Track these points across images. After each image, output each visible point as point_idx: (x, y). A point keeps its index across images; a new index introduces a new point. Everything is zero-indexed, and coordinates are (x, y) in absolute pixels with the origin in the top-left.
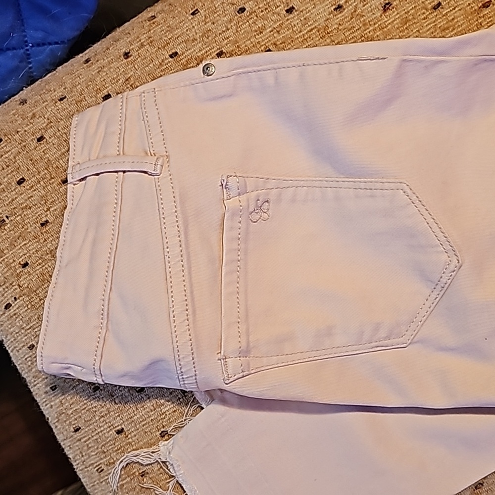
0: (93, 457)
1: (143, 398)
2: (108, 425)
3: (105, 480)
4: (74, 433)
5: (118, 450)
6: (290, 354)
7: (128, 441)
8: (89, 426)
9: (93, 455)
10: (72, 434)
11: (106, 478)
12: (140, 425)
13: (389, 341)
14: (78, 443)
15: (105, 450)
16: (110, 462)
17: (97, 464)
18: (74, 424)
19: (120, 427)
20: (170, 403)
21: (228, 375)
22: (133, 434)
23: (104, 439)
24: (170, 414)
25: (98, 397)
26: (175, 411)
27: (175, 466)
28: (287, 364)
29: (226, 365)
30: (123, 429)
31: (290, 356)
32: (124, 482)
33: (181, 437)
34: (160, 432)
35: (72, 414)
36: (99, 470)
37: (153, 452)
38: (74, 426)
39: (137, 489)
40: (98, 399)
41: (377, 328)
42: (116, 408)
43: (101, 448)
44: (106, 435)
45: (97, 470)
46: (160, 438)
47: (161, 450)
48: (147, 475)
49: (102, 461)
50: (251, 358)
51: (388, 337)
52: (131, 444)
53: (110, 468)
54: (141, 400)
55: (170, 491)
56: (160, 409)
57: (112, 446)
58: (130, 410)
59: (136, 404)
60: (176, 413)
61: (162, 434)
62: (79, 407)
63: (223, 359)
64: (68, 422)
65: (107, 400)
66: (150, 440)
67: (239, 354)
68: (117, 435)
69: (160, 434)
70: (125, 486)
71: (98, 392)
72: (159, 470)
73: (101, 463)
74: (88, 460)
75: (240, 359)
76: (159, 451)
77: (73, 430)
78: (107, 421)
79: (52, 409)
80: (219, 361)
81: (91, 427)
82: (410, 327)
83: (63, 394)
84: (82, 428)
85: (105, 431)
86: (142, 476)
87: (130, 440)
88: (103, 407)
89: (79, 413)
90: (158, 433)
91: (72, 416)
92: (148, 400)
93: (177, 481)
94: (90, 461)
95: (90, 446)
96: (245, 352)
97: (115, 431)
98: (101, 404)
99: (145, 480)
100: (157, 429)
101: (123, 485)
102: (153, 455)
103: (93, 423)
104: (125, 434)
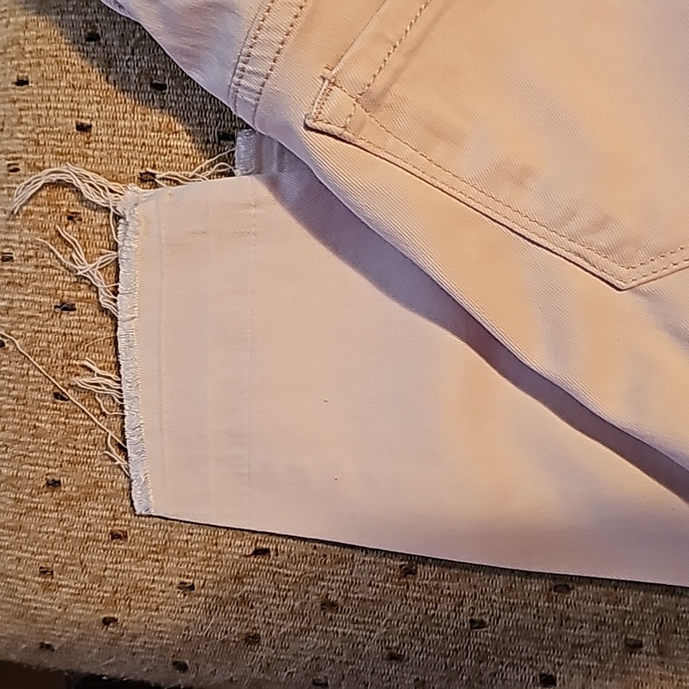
0: (16, 141)
1: (154, 101)
2: (72, 104)
3: (10, 188)
4: (14, 86)
5: (62, 154)
6: (435, 164)
7: (85, 150)
8: (42, 88)
9: (17, 138)
10: (10, 85)
11: (14, 185)
12: (121, 139)
13: (603, 259)
14: (8, 106)
15: (42, 143)
16: (37, 164)
17: (15, 155)
18: (22, 72)
19: (88, 122)
20: (188, 138)
21: (320, 113)
22: (99, 146)
23: (52, 122)
24: (177, 154)
25: (87, 53)
26: (187, 156)
27: (130, 228)
28: (420, 174)
29: (328, 95)
30: (90, 126)
31: (434, 166)
32: (37, 209)
33: (170, 194)
34: (143, 171)
35: (30, 52)
36: (11, 168)
37: (111, 191)
38: (21, 75)
39: (48, 233)
40: (86, 55)
41: (601, 224)
42: (103, 87)
43: (38, 134)
44: (59, 120)
45: (9, 165)
46: (136, 179)
47: (126, 196)
48: (78, 222)
49: (25, 156)
50: (373, 120)
51: (606, 252)
52: (87, 158)
53: (30, 173)
54: (149, 102)
55: (95, 267)
56: (167, 137)
57: (56, 143)
58: (121, 106)
59: (137, 102)
60: (188, 159)
61: (144, 176)
62: (48, 48)
63: (330, 83)
64: (15, 62)
65: (98, 66)
66: (120, 172)
67: (360, 95)
68: (75, 130)
69: (141, 174)
70: (33, 217)
71: (93, 43)
72: (102, 226)
73: (21, 158)
74: (6, 142)
75: (354, 105)
76: (121, 195)
77: (15, 80)
78: (74, 99)
79: (5, 29)
80: (321, 81)
81: (45, 92)
82: (652, 260)
83: (38, 13)
84: (30, 84)
85: (61, 113)
86: (70, 218)
87: (90, 152)
88: (83, 72)
89: (41, 58)
90: (138, 171)
91: (27, 55)
92: (160, 110)
93: (117, 260)
94: (8, 145)
95: (24, 120)
96: (370, 101)
97: (77, 122)
98: (83, 65)
99: (70, 227)
100: (141, 163)
101: (31, 213)
102: (109, 193)
103: (52, 88)
104: (88, 138)
